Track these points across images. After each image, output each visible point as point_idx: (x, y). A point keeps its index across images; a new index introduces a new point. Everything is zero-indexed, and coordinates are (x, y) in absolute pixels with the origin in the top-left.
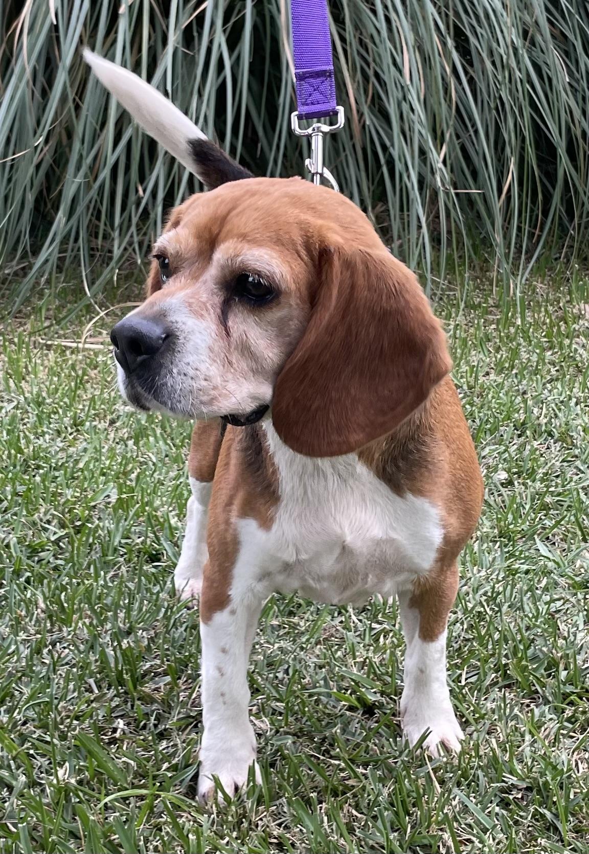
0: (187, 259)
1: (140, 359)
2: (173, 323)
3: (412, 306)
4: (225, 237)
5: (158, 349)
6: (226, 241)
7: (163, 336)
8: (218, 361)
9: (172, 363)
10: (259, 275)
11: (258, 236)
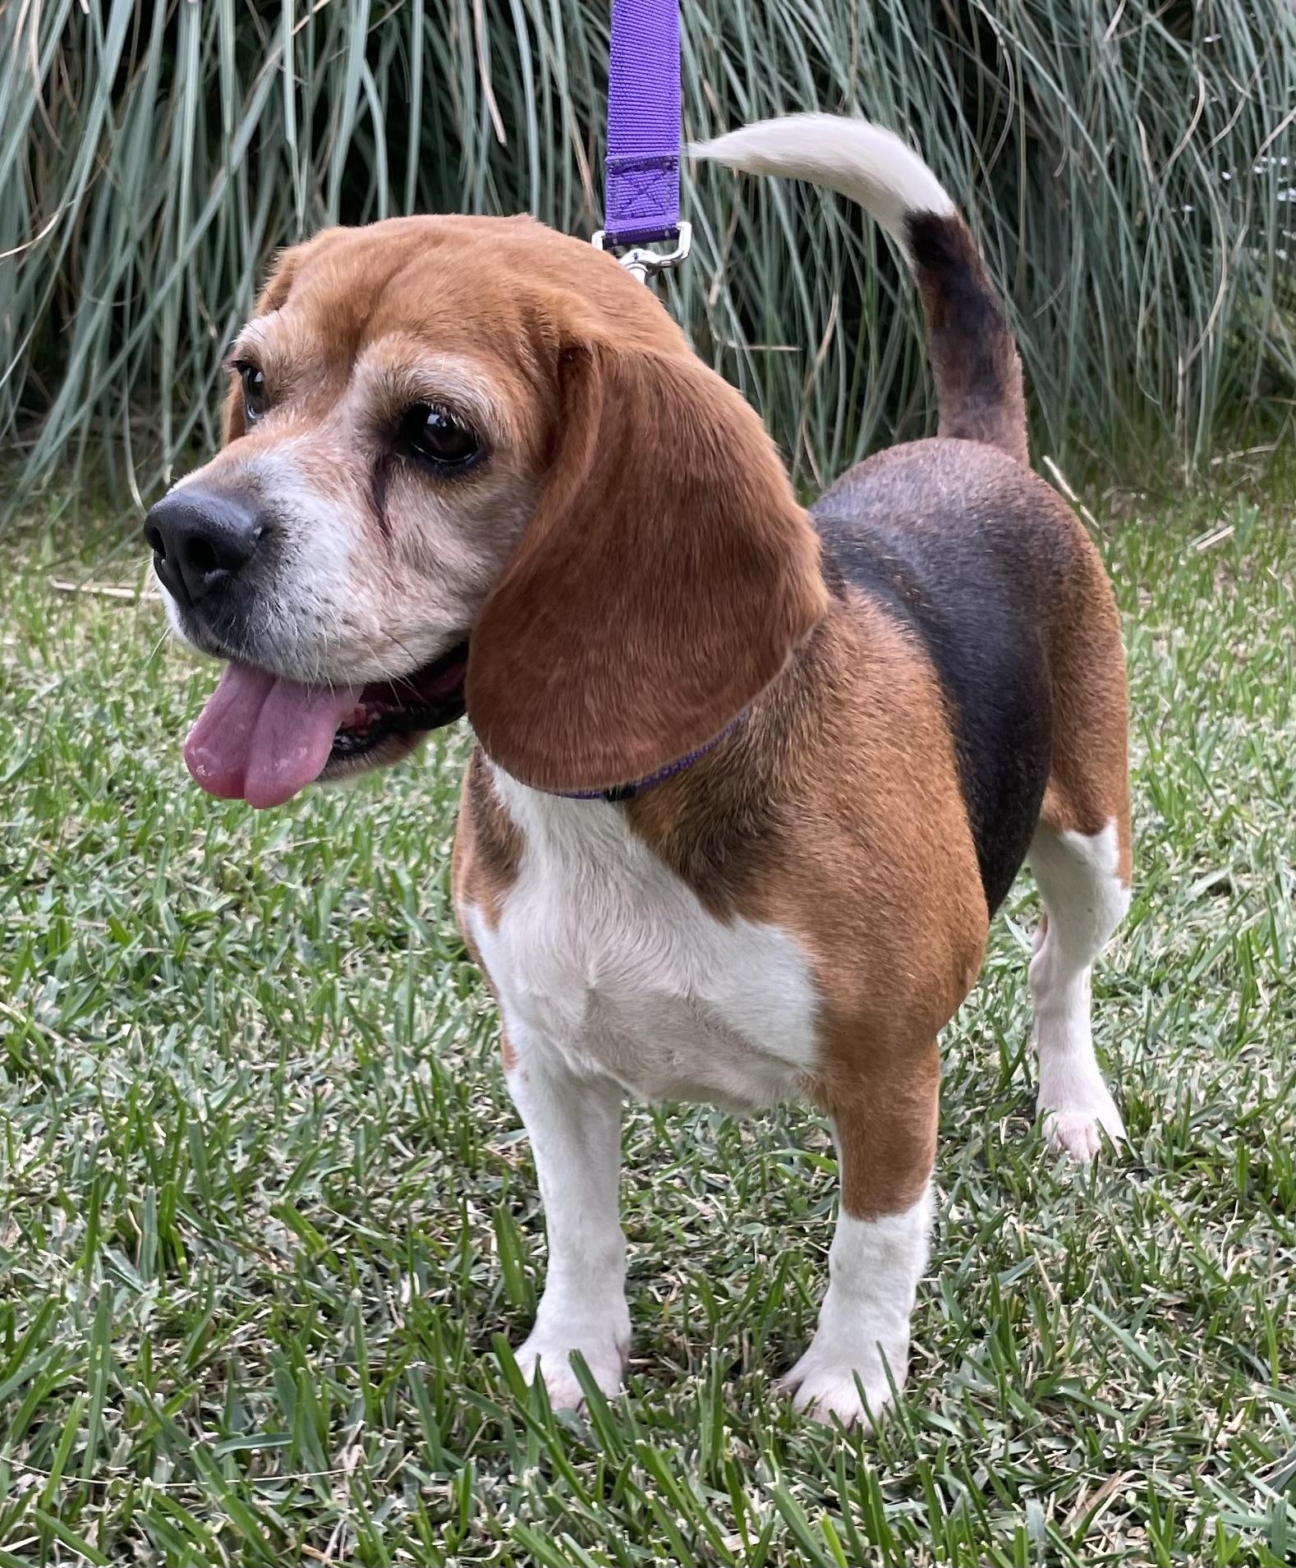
0: (301, 374)
1: (210, 577)
2: (275, 503)
3: (748, 476)
4: (382, 326)
5: (248, 558)
6: (382, 335)
7: (258, 531)
8: (371, 583)
9: (275, 588)
10: (449, 409)
11: (445, 326)
